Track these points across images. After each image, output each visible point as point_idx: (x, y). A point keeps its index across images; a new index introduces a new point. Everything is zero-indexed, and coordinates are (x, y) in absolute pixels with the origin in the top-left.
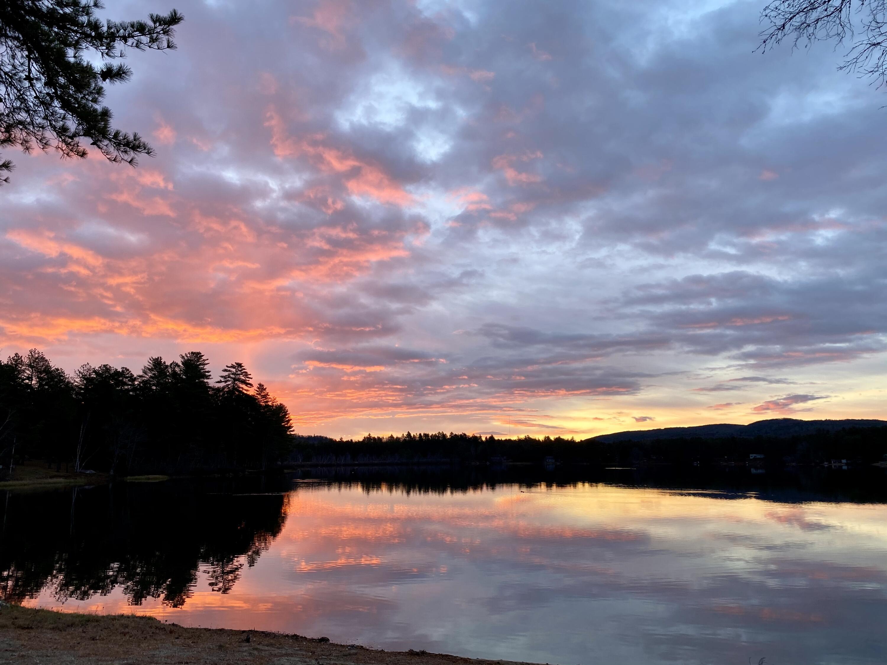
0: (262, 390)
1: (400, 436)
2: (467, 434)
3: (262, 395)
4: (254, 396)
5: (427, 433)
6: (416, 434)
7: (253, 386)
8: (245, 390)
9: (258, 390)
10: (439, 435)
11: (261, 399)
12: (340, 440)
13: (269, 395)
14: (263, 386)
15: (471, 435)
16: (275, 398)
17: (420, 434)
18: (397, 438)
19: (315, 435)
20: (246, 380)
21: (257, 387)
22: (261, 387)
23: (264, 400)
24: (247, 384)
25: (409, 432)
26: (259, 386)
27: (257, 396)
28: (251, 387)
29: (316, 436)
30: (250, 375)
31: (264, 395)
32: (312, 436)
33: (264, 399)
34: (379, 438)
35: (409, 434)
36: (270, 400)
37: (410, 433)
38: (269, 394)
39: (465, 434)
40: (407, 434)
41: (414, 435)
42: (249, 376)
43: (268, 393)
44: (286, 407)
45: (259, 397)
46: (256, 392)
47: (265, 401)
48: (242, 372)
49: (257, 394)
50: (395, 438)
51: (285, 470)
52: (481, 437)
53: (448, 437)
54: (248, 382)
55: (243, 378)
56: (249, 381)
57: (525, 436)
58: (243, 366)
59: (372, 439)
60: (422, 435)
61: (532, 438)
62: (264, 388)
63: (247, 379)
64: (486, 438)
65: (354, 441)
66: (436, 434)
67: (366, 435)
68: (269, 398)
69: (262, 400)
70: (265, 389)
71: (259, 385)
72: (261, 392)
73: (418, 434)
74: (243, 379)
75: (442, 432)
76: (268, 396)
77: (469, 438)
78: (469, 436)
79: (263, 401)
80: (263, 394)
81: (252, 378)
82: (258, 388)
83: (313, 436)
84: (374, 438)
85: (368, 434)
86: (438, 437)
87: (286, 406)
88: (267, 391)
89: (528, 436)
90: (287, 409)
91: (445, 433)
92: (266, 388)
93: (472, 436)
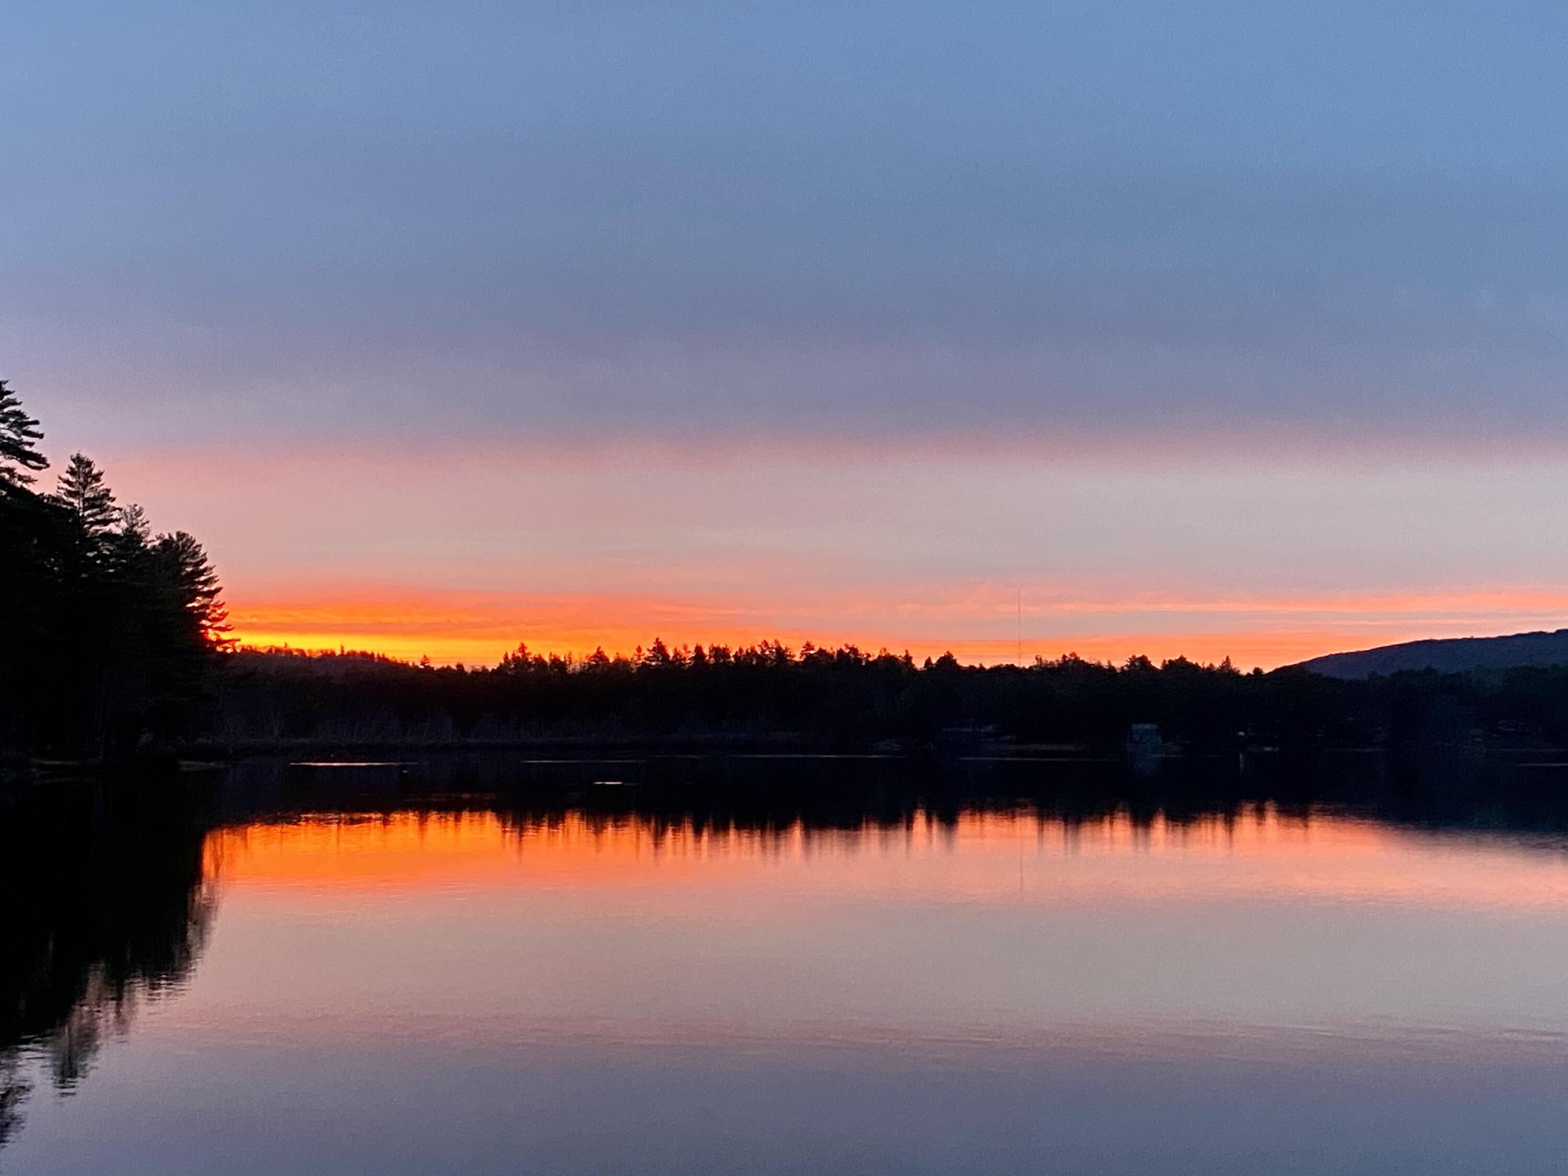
0: (85, 480)
1: (629, 654)
2: (862, 651)
3: (86, 496)
4: (57, 499)
5: (722, 646)
6: (685, 648)
7: (48, 466)
8: (21, 478)
9: (72, 479)
10: (763, 651)
11: (85, 510)
12: (423, 664)
13: (113, 500)
14: (89, 464)
15: (875, 655)
16: (137, 508)
17: (699, 649)
18: (618, 660)
19: (346, 650)
20: (21, 442)
21: (67, 468)
22: (81, 466)
23: (96, 514)
24: (25, 457)
25: (657, 641)
26: (74, 466)
27: (71, 500)
28: (39, 468)
29: (349, 654)
30: (36, 423)
31: (95, 498)
32: (333, 653)
33: (95, 510)
34: (555, 661)
35: (660, 649)
36: (116, 515)
37: (664, 644)
38: (111, 495)
39: (854, 650)
40: (654, 649)
41: (677, 653)
42: (32, 428)
43: (108, 491)
44: (200, 546)
45: (76, 502)
46: (66, 486)
47: (99, 517)
48: (7, 413)
49: (70, 494)
50: (611, 660)
51: (182, 763)
52: (908, 658)
53: (797, 659)
54: (27, 448)
55: (10, 434)
56: (31, 444)
57: (1064, 657)
58: (9, 393)
59: (530, 664)
60: (706, 651)
61: (1086, 660)
62: (95, 472)
63: (25, 438)
64: (928, 662)
65: (468, 669)
66: (753, 649)
67: (511, 648)
68: (115, 509)
69: (89, 516)
70: (97, 478)
71: (74, 460)
72: (84, 488)
73: (692, 648)
74: (9, 439)
75: (776, 642)
76: (109, 503)
77: (868, 662)
78: (869, 656)
79: (91, 519)
80: (90, 494)
81: (41, 436)
82: (72, 472)
83: (338, 653)
84: (539, 660)
85: (517, 646)
86: (762, 658)
87: (197, 543)
88: (105, 483)
89: (1073, 654)
90: (202, 552)
91: (783, 647)
92: (101, 474)
93: (879, 657)
